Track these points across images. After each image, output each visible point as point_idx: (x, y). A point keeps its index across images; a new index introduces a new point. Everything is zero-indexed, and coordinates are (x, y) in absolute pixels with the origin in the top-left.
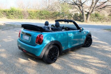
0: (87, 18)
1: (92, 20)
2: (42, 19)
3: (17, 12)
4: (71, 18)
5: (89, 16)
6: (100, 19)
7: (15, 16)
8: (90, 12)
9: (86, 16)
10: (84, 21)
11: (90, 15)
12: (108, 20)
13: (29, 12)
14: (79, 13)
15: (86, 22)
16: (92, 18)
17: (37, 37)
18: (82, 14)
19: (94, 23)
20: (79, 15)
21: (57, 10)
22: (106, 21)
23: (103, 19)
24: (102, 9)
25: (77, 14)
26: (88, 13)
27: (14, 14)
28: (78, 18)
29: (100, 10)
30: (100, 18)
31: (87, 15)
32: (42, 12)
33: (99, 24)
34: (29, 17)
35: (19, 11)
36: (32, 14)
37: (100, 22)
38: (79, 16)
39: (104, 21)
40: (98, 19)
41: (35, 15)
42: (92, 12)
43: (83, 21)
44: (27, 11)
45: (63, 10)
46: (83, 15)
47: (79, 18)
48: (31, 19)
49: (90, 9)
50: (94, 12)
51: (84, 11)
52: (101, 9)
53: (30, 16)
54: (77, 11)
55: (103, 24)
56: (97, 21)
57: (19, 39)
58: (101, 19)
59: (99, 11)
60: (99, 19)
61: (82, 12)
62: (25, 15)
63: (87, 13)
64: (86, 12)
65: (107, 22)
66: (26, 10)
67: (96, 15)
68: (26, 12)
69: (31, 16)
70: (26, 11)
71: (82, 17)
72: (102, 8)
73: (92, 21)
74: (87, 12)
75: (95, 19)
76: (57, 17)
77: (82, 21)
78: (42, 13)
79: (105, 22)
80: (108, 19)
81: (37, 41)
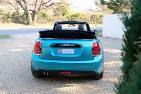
5: (36, 15)
8: (36, 10)
10: (30, 23)
15: (33, 25)
16: (39, 18)
19: (43, 25)
23: (52, 20)
26: (34, 12)
28: (19, 20)
33: (49, 26)
37: (50, 24)
40: (47, 21)
42: (39, 10)
43: (28, 24)
47: (21, 20)
50: (41, 11)
51: (28, 9)
56: (46, 23)
58: (50, 20)
59: (46, 9)
60: (47, 20)
61: (26, 10)
64: (30, 10)
67: (44, 15)
74: (32, 11)
75: (43, 20)
77: (26, 24)
81: (95, 52)
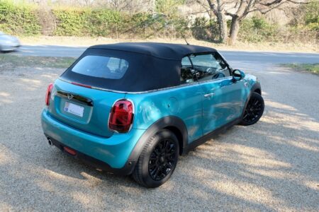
0: (231, 33)
1: (245, 38)
2: (99, 35)
3: (20, 14)
4: (186, 31)
5: (238, 25)
6: (268, 36)
7: (14, 26)
8: (240, 15)
9: (228, 26)
10: (223, 41)
11: (240, 24)
12: (289, 37)
13: (57, 14)
14: (207, 17)
15: (230, 45)
17: (115, 107)
18: (216, 20)
19: (251, 45)
20: (208, 23)
21: (142, 6)
22: (283, 39)
23: (274, 36)
24: (272, 6)
25: (203, 19)
26: (235, 17)
27: (10, 21)
28: (205, 33)
29: (267, 8)
30: (266, 31)
31: (231, 25)
32: (100, 15)
33: (265, 48)
34: (59, 28)
35: (25, 9)
36: (68, 20)
37: (268, 44)
38: (208, 27)
39: (277, 41)
40: (261, 36)
41: (78, 24)
42: (246, 13)
43: (220, 41)
44: (52, 12)
45: (159, 6)
46: (219, 22)
47: (209, 33)
48: (65, 35)
49: (239, 5)
50: (250, 15)
51: (223, 12)
52: (268, 5)
53: (63, 27)
54: (201, 12)
55: (275, 48)
56: (259, 41)
57: (48, 114)
58: (269, 34)
59: (263, 11)
60: (264, 34)
61: (218, 14)
62: (44, 22)
63: (231, 18)
64: (228, 14)
65: (285, 43)
66: (49, 8)
67: (257, 25)
68: (48, 13)
69: (65, 25)
70: (47, 10)
71: (216, 30)
72: (273, 3)
73: (246, 41)
74: (231, 15)
75: (254, 34)
76: (144, 30)
77: (216, 42)
78: (99, 17)
79: (280, 42)
80: (288, 35)
81: (114, 120)
